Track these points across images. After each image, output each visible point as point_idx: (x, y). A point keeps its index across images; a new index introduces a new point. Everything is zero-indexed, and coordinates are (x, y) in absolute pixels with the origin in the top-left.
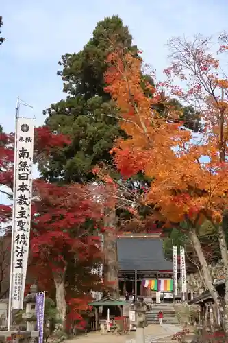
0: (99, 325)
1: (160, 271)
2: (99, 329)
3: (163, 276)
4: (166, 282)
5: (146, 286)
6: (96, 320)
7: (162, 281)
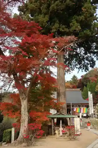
0: (55, 131)
1: (81, 104)
2: (55, 134)
3: (82, 106)
4: (83, 109)
5: (75, 111)
6: (53, 128)
7: (82, 108)
